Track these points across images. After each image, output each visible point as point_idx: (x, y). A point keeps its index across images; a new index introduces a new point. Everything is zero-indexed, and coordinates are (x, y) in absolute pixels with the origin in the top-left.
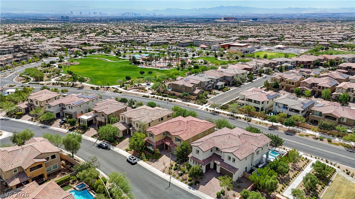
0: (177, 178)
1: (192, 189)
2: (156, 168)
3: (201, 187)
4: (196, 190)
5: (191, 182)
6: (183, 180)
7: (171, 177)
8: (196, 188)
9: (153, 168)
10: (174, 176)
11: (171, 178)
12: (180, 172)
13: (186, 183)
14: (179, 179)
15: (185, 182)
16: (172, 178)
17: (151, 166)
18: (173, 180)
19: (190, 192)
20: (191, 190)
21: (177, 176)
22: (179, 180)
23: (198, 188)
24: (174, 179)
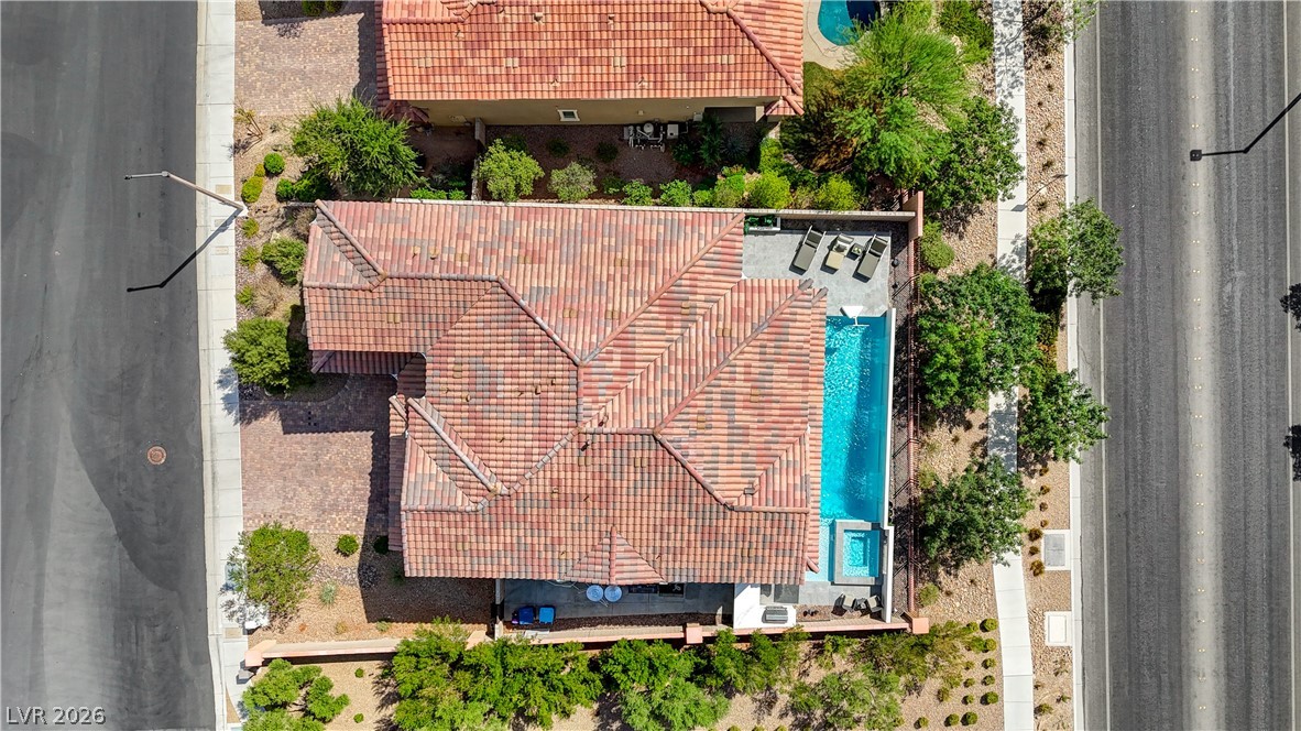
0: (244, 261)
1: (226, 398)
2: (239, 82)
3: (271, 423)
4: (232, 417)
7: (233, 226)
8: (246, 407)
9: (231, 61)
10: (248, 229)
11: (224, 227)
14: (245, 271)
15: (248, 314)
16: (229, 237)
17: (231, 38)
18: (223, 249)
19: (204, 400)
20: (219, 393)
22: (238, 276)
23: (256, 415)
24: (233, 250)
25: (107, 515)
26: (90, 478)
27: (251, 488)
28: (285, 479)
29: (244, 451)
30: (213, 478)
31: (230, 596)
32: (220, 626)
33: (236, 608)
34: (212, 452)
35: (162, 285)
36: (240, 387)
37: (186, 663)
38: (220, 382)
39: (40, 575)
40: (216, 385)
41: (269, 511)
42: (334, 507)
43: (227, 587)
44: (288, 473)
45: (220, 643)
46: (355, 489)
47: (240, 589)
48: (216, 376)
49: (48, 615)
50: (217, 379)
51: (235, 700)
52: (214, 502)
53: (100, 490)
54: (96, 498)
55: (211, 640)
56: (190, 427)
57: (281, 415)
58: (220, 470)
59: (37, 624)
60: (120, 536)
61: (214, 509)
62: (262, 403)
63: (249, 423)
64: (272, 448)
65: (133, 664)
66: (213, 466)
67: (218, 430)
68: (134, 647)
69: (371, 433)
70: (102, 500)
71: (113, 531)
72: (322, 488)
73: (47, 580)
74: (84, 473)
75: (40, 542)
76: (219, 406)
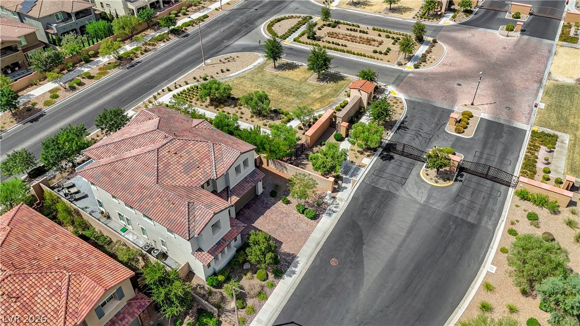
0: (254, 311)
1: (296, 267)
3: (285, 248)
4: (298, 259)
5: (270, 274)
6: (262, 295)
8: (290, 259)
10: (244, 322)
12: (232, 304)
13: (273, 286)
14: (257, 307)
15: (267, 289)
19: (305, 271)
20: (297, 270)
21: (243, 313)
22: (261, 307)
23: (289, 255)
24: (256, 319)
25: (364, 252)
26: (364, 268)
27: (307, 235)
28: (293, 230)
29: (301, 247)
30: (318, 244)
31: (334, 209)
32: (343, 203)
33: (335, 205)
34: (313, 253)
35: (293, 323)
36: (288, 267)
37: (361, 200)
38: (294, 273)
39: (400, 246)
40: (297, 273)
41: (305, 224)
42: (282, 213)
43: (334, 212)
44: (290, 231)
45: (346, 199)
46: (271, 214)
47: (330, 209)
48: (294, 276)
49: (403, 234)
50: (295, 275)
51: (351, 184)
52: (323, 238)
53: (363, 261)
54: (365, 260)
55: (349, 201)
56: (316, 265)
57: (280, 248)
58: (314, 245)
59: (409, 232)
60: (363, 244)
61: (324, 235)
62: (284, 256)
63: (293, 254)
64: (291, 241)
65: (379, 207)
66: (316, 248)
67: (306, 258)
68: (376, 211)
69: (253, 225)
70: (363, 258)
71: (364, 247)
72: (282, 220)
73: (398, 244)
74: (365, 270)
75: (395, 257)
76: (300, 266)
